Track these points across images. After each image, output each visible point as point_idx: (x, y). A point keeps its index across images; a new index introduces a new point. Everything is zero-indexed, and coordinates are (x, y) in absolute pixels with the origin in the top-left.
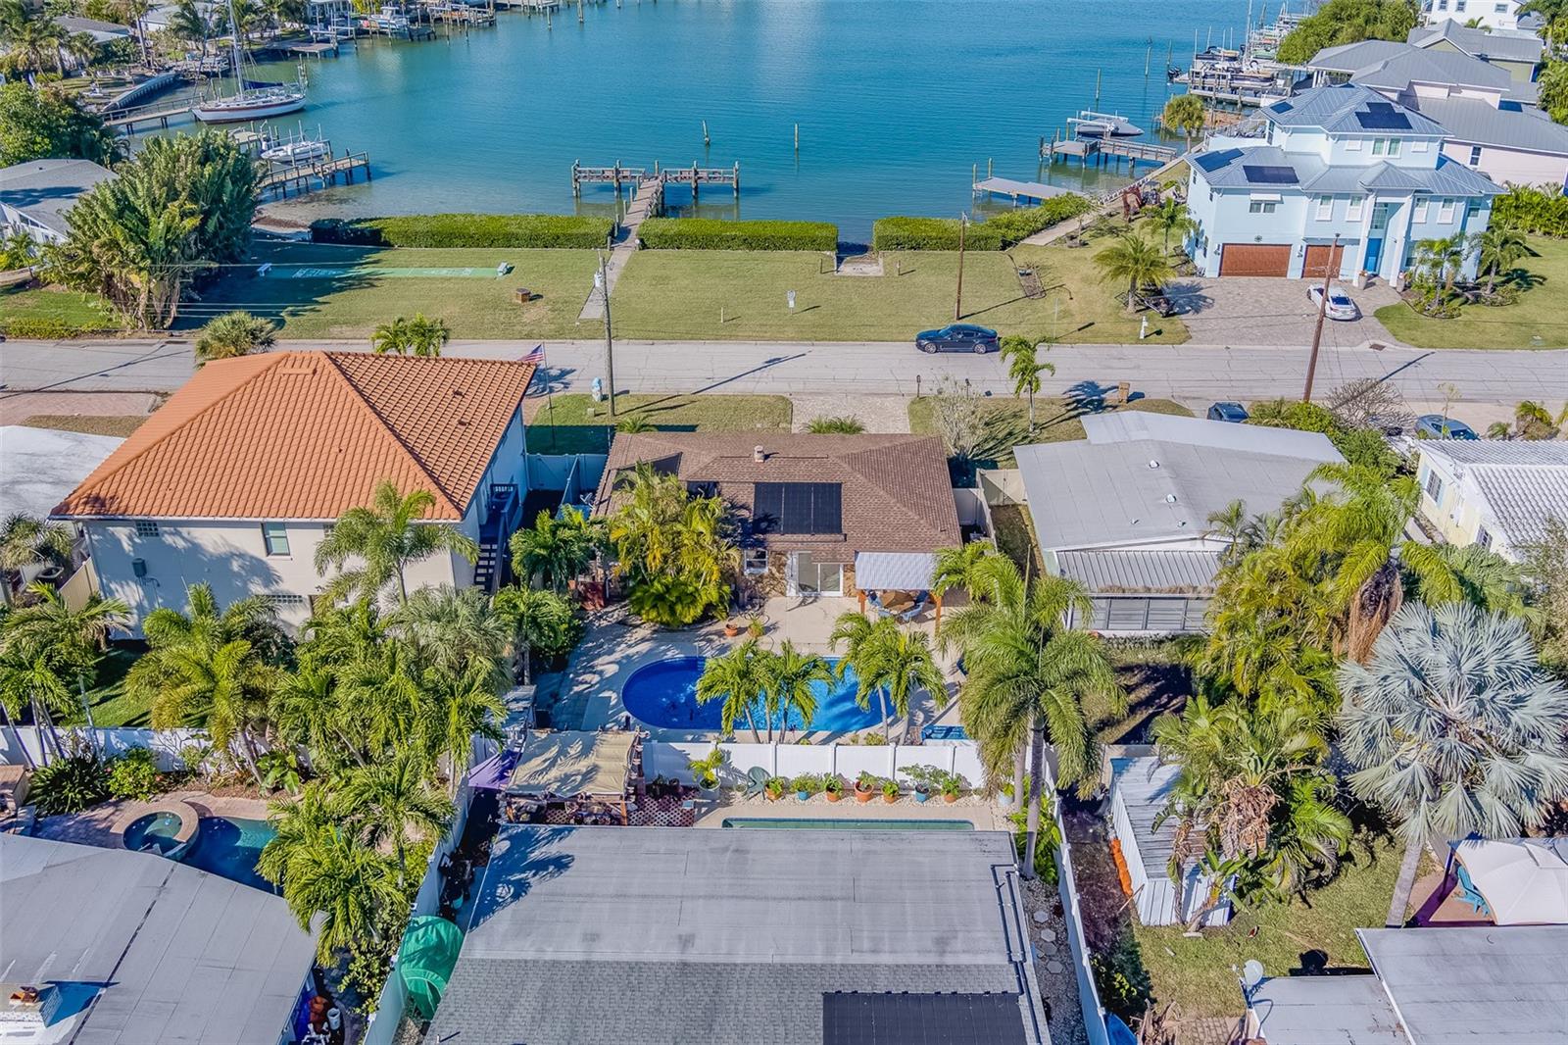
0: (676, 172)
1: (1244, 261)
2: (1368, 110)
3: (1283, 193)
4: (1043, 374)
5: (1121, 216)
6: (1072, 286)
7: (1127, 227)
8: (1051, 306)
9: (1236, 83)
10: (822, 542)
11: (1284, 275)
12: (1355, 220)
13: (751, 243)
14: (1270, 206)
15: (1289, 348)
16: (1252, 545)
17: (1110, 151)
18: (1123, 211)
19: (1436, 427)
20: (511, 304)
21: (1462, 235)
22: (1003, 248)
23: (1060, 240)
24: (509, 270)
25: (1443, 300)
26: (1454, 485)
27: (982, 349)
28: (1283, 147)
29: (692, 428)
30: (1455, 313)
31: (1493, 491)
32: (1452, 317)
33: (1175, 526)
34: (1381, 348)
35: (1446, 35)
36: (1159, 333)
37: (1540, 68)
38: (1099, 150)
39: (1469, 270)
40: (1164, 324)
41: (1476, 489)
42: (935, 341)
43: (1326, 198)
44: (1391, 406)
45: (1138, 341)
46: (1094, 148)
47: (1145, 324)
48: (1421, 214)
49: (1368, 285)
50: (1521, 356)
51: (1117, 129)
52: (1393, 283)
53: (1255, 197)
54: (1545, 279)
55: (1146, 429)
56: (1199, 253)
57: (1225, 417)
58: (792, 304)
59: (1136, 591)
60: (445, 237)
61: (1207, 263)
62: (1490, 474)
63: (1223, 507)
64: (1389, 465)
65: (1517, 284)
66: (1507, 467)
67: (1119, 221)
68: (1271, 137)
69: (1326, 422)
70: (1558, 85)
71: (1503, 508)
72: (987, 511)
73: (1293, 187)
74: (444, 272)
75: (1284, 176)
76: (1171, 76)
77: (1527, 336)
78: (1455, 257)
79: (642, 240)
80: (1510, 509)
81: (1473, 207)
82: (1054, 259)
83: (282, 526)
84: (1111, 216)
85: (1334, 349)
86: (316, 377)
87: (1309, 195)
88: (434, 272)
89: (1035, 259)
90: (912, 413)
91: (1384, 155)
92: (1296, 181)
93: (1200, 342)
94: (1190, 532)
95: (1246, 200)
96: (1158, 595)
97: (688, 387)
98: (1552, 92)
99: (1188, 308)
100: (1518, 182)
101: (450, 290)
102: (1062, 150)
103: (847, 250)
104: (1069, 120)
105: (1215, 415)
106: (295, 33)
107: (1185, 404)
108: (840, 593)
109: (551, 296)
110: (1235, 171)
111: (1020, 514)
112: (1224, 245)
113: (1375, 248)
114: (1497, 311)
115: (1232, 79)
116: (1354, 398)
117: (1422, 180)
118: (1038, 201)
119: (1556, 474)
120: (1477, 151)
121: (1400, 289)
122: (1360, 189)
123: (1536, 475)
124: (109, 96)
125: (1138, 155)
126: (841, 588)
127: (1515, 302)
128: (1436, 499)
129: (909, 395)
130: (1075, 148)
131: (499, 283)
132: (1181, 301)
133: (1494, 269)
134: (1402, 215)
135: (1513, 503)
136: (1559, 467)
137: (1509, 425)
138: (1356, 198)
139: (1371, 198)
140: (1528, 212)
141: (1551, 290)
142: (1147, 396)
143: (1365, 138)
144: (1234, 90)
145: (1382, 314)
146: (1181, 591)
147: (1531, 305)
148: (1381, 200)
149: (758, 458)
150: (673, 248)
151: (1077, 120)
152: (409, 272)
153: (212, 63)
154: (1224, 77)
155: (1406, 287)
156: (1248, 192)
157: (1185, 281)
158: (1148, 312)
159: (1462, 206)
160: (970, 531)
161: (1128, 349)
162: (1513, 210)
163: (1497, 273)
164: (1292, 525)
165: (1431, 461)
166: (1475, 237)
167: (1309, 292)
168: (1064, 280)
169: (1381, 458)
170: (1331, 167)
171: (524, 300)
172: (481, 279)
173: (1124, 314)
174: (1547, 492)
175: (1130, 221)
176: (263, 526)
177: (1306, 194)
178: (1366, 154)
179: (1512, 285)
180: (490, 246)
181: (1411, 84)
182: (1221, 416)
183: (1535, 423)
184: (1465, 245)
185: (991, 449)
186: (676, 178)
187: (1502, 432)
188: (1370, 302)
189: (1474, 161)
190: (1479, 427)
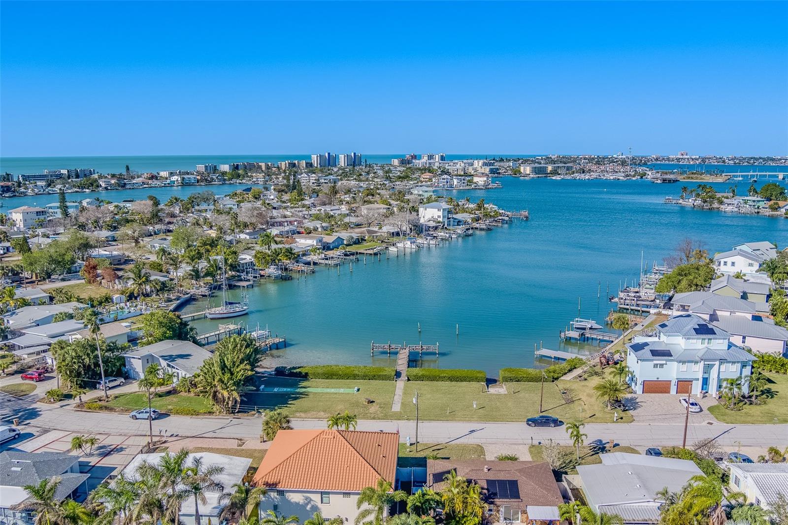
0: (413, 347)
1: (653, 387)
2: (698, 327)
3: (667, 361)
4: (583, 437)
5: (599, 366)
6: (584, 398)
7: (602, 371)
8: (576, 406)
9: (639, 302)
10: (513, 502)
11: (669, 392)
12: (697, 371)
13: (452, 379)
14: (662, 366)
15: (674, 424)
16: (672, 503)
17: (589, 336)
18: (599, 364)
19: (736, 457)
20: (363, 404)
21: (741, 377)
22: (553, 381)
23: (575, 378)
24: (358, 390)
25: (736, 403)
26: (745, 481)
27: (553, 425)
28: (665, 342)
29: (449, 458)
30: (741, 408)
31: (759, 483)
32: (740, 410)
33: (642, 497)
34: (711, 424)
35: (727, 283)
36: (622, 418)
37: (769, 296)
38: (585, 335)
39: (745, 390)
40: (623, 414)
41: (753, 482)
42: (534, 422)
43: (684, 362)
44: (717, 450)
45: (614, 422)
46: (582, 334)
47: (616, 415)
48: (723, 367)
49: (704, 397)
50: (769, 426)
51: (592, 326)
52: (714, 396)
53: (655, 362)
54: (777, 392)
55: (625, 459)
56: (633, 384)
57: (653, 454)
58: (475, 406)
59: (630, 521)
60: (330, 375)
61: (638, 388)
62: (758, 477)
63: (661, 490)
64: (719, 473)
65: (767, 396)
66: (764, 474)
67: (598, 369)
68: (659, 336)
69: (692, 456)
70: (777, 304)
71: (764, 490)
72: (569, 491)
73: (670, 358)
74: (333, 390)
75: (667, 354)
76: (610, 299)
77: (771, 418)
78: (738, 386)
79: (408, 377)
80: (766, 490)
81: (744, 366)
82: (575, 386)
83: (328, 493)
84: (595, 366)
85: (692, 424)
86: (335, 439)
87: (677, 361)
88: (328, 390)
89: (567, 386)
90: (531, 452)
91: (706, 345)
92: (671, 356)
93: (638, 421)
94: (647, 499)
95: (651, 364)
96: (637, 522)
97: (443, 440)
98: (775, 307)
99: (632, 408)
100: (763, 351)
101: (338, 398)
102: (569, 335)
103: (490, 382)
104: (571, 323)
105: (649, 453)
106: (233, 276)
107: (636, 448)
108: (519, 521)
109: (378, 401)
110: (646, 352)
111: (579, 492)
112: (644, 381)
113: (705, 381)
114: (758, 407)
115: (637, 300)
116: (703, 446)
117: (723, 355)
118: (564, 360)
119: (783, 477)
120: (744, 338)
121: (717, 398)
122: (697, 359)
123: (776, 477)
124: (167, 306)
125: (601, 337)
126: (520, 519)
127: (765, 403)
128: (738, 486)
129: (528, 444)
130: (575, 334)
131: (356, 395)
132: (629, 405)
133: (755, 390)
134: (716, 368)
135: (767, 488)
136: (785, 474)
137: (765, 456)
138: (696, 362)
139: (702, 362)
140: (768, 363)
141: (780, 398)
142: (621, 445)
143: (697, 339)
144: (638, 305)
145: (711, 409)
146: (646, 521)
147: (772, 405)
148: (706, 363)
149: (486, 470)
150: (420, 381)
151: (574, 323)
152: (319, 390)
153: (204, 290)
154: (633, 300)
155: (720, 398)
156: (652, 360)
157: (629, 396)
158: (616, 409)
159: (739, 365)
160: (566, 498)
161: (610, 425)
162: (762, 363)
163: (757, 391)
164: (685, 495)
165: (735, 471)
166: (746, 376)
167: (680, 400)
168: (581, 397)
169: (715, 471)
170: (685, 350)
171: (368, 403)
172: (348, 394)
173: (606, 410)
174: (780, 483)
175: (603, 369)
176: (322, 493)
177: (676, 361)
178: (699, 344)
179: (764, 396)
180: (347, 379)
181: (714, 311)
182: (651, 454)
183: (776, 455)
184: (743, 380)
185: (564, 467)
186: (413, 349)
187: (763, 459)
188: (705, 404)
189: (744, 342)
190: (754, 458)
